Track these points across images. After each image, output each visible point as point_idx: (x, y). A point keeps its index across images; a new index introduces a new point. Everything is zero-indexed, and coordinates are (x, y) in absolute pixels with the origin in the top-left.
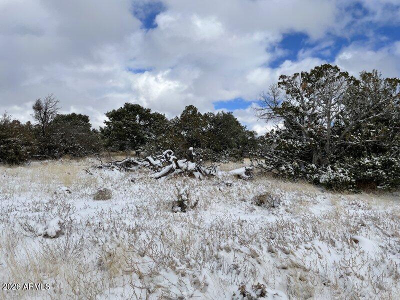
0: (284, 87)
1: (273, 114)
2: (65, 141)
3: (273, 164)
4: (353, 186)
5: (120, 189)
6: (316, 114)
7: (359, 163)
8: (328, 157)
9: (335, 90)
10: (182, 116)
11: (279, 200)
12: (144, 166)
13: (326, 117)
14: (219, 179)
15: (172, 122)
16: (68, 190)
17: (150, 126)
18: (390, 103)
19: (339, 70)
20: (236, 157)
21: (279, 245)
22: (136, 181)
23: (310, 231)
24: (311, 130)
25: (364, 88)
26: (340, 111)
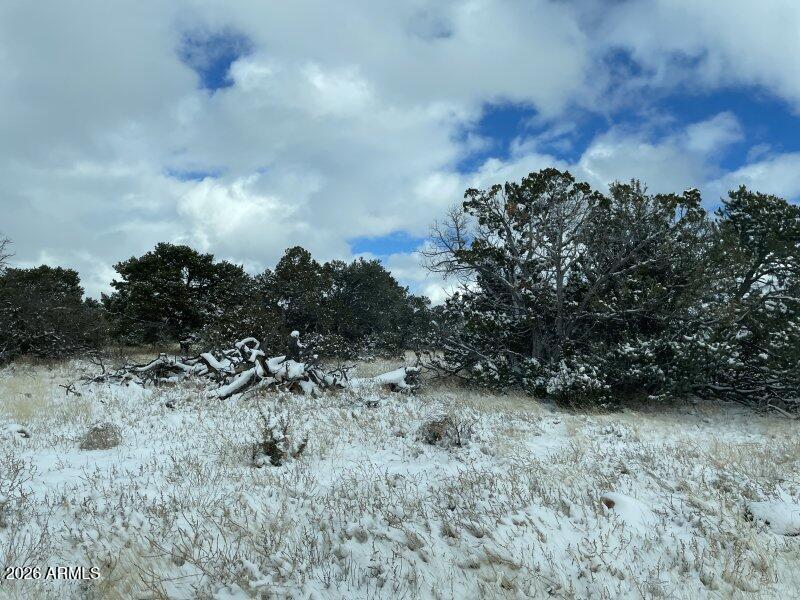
0: (474, 210)
1: (456, 263)
2: (21, 326)
3: (459, 361)
4: (607, 397)
5: (141, 423)
6: (535, 262)
7: (616, 353)
8: (560, 343)
9: (567, 217)
10: (278, 268)
11: (470, 430)
12: (196, 373)
13: (554, 268)
14: (352, 393)
15: (258, 281)
16: (22, 432)
17: (212, 291)
18: (665, 240)
19: (573, 180)
20: (390, 350)
21: (463, 521)
22: (176, 406)
23: (525, 488)
24: (528, 291)
25: (619, 213)
26: (578, 255)
